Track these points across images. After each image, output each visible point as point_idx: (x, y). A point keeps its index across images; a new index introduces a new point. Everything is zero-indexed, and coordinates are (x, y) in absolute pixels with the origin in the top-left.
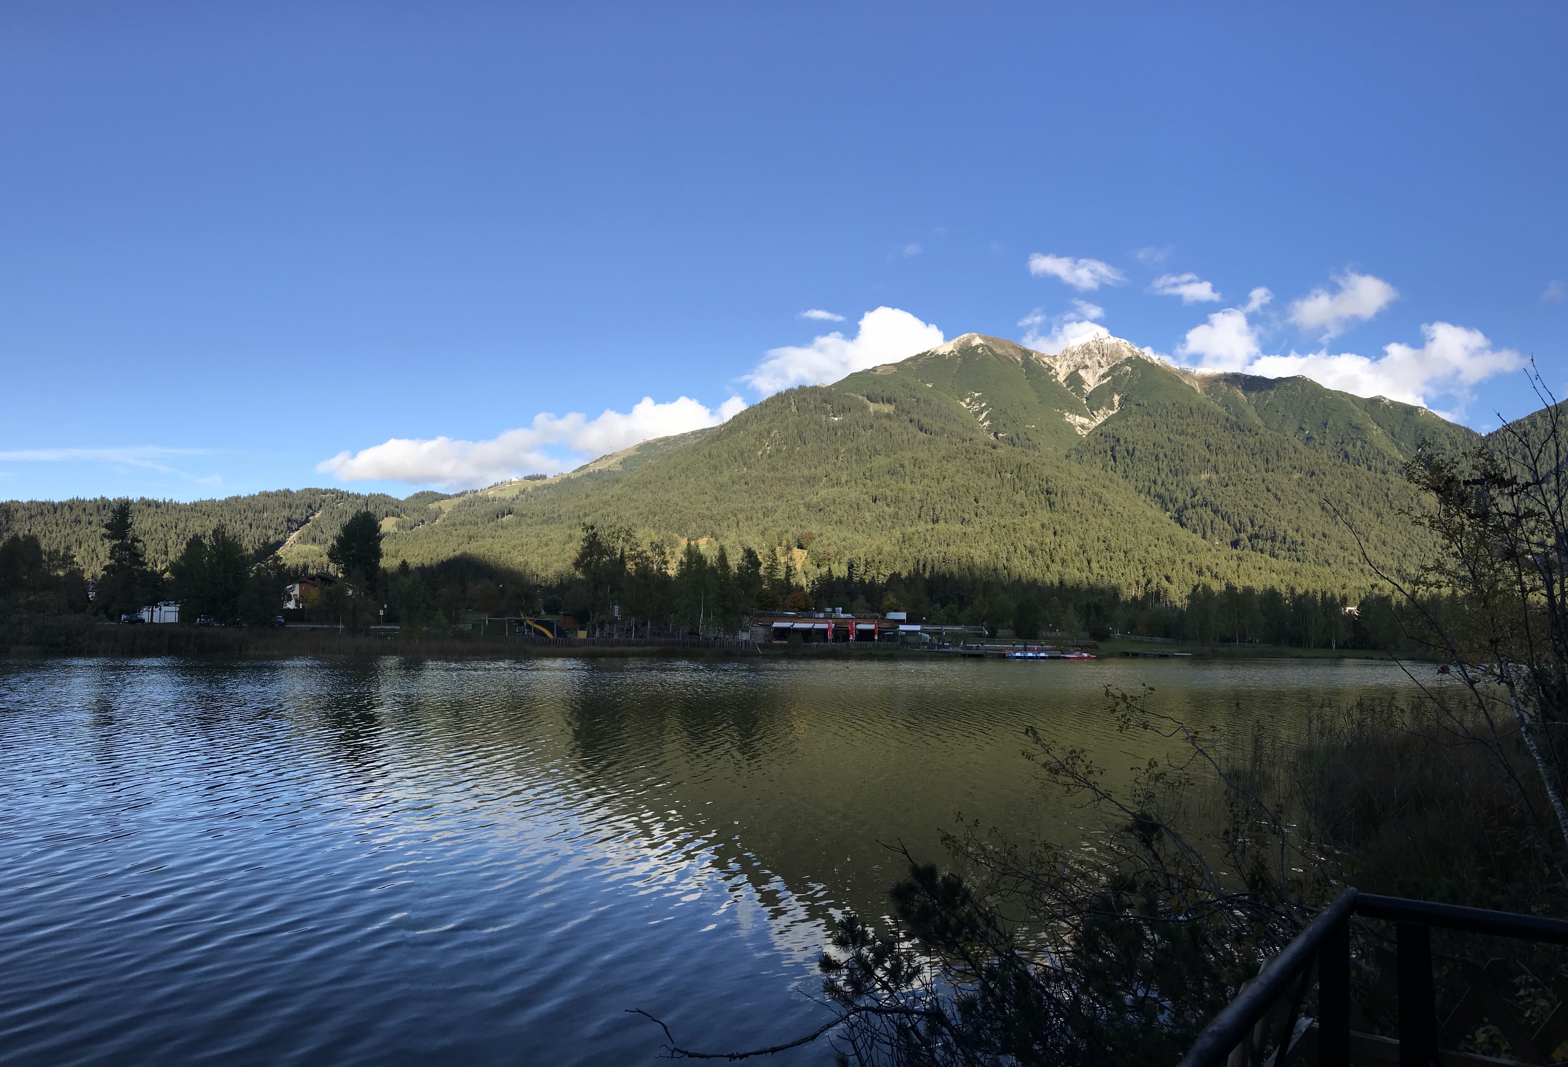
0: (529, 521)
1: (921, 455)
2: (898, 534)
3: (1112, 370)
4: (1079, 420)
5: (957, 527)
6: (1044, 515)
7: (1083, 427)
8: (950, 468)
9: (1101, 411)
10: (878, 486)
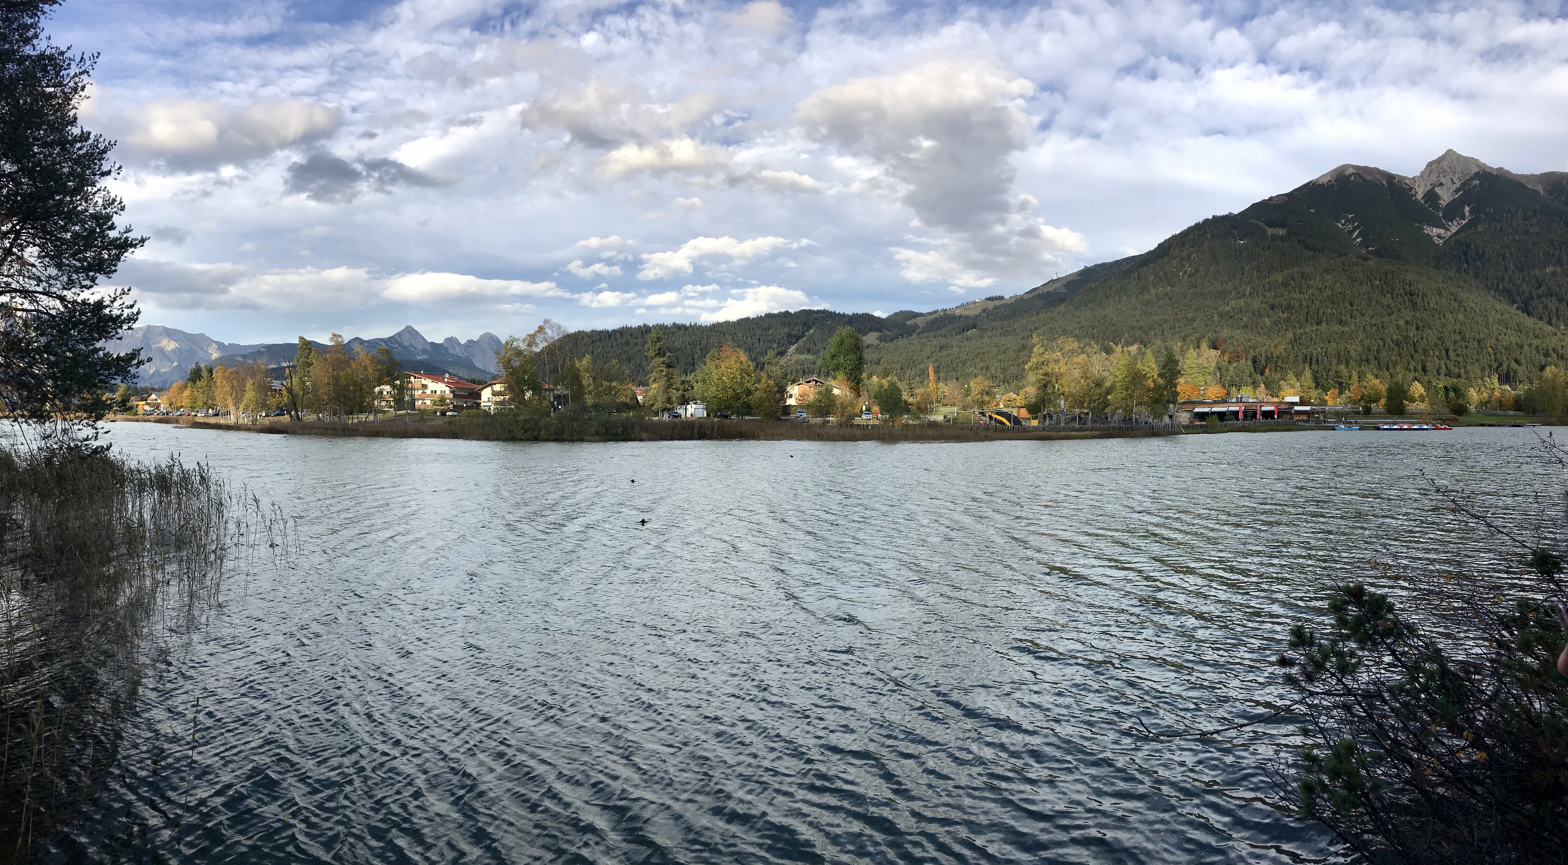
0: (990, 334)
1: (1306, 270)
2: (1291, 335)
3: (1463, 185)
4: (1436, 231)
5: (1337, 328)
6: (1408, 314)
7: (1439, 236)
8: (1329, 278)
9: (1455, 222)
10: (1275, 296)
